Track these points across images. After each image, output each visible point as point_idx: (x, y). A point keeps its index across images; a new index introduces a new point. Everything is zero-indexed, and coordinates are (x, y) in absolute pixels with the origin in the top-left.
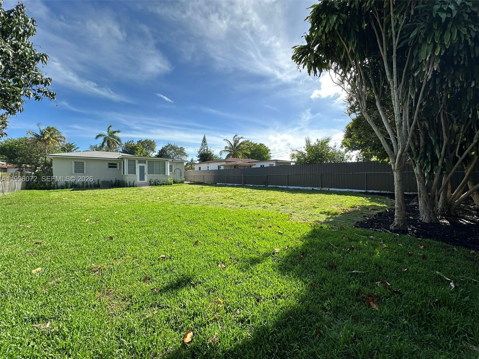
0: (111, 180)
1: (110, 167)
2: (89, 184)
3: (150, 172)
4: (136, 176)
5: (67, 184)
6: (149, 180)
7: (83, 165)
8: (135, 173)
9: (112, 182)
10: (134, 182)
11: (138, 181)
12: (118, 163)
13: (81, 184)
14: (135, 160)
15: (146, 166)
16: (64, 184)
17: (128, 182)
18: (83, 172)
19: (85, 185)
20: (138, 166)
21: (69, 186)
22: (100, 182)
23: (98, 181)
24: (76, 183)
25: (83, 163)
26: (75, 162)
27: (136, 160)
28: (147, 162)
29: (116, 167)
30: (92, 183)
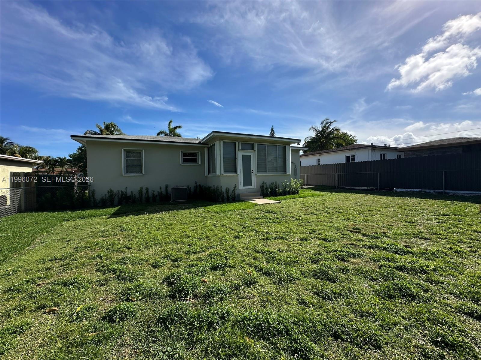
0: (188, 187)
1: (185, 160)
2: (150, 194)
3: (262, 167)
4: (238, 176)
5: (112, 195)
6: (261, 184)
7: (140, 157)
8: (235, 171)
9: (190, 190)
10: (234, 190)
11: (241, 187)
12: (199, 153)
13: (137, 196)
14: (235, 143)
15: (253, 155)
16: (107, 196)
17: (224, 190)
18: (141, 171)
19: (144, 196)
20: (240, 155)
21: (116, 200)
22: (169, 189)
23: (167, 187)
24: (129, 194)
25: (140, 153)
26: (127, 152)
27: (237, 144)
28: (255, 148)
29: (195, 161)
30: (156, 193)
